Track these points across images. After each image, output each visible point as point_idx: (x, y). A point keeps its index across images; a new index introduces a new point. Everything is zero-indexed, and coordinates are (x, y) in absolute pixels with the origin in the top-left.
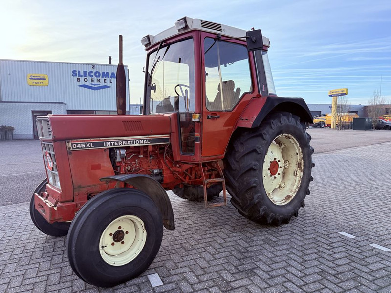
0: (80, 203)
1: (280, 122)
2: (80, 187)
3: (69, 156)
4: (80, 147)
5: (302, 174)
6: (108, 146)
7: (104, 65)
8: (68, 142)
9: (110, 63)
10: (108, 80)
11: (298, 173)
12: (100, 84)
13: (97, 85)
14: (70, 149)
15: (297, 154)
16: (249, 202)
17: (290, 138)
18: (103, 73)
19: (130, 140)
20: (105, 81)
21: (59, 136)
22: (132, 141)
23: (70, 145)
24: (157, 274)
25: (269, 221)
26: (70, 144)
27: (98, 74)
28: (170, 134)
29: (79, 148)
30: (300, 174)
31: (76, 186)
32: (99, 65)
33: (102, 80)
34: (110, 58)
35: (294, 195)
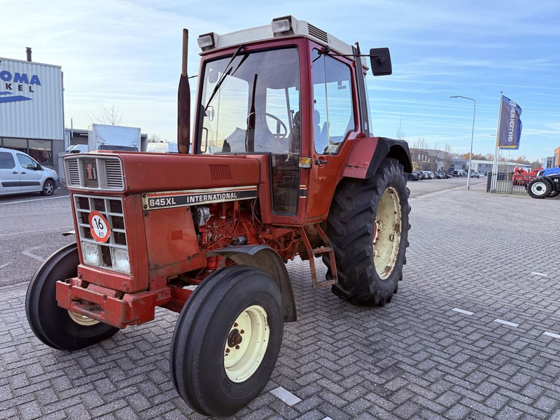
0: (159, 292)
1: (390, 171)
2: (156, 268)
3: (145, 218)
4: (159, 204)
5: (399, 238)
6: (192, 202)
7: (18, 62)
8: (144, 197)
9: (29, 58)
10: (25, 87)
11: (395, 237)
12: (10, 93)
13: (5, 93)
14: (146, 207)
15: (395, 213)
16: (358, 277)
17: (392, 192)
18: (17, 75)
19: (216, 194)
20: (20, 88)
21: (134, 187)
22: (218, 195)
23: (145, 201)
24: (281, 387)
25: (377, 301)
26: (147, 199)
27: (6, 76)
28: (258, 185)
29: (156, 206)
30: (398, 238)
31: (152, 267)
32: (9, 60)
33: (15, 86)
34: (29, 51)
35: (393, 266)
